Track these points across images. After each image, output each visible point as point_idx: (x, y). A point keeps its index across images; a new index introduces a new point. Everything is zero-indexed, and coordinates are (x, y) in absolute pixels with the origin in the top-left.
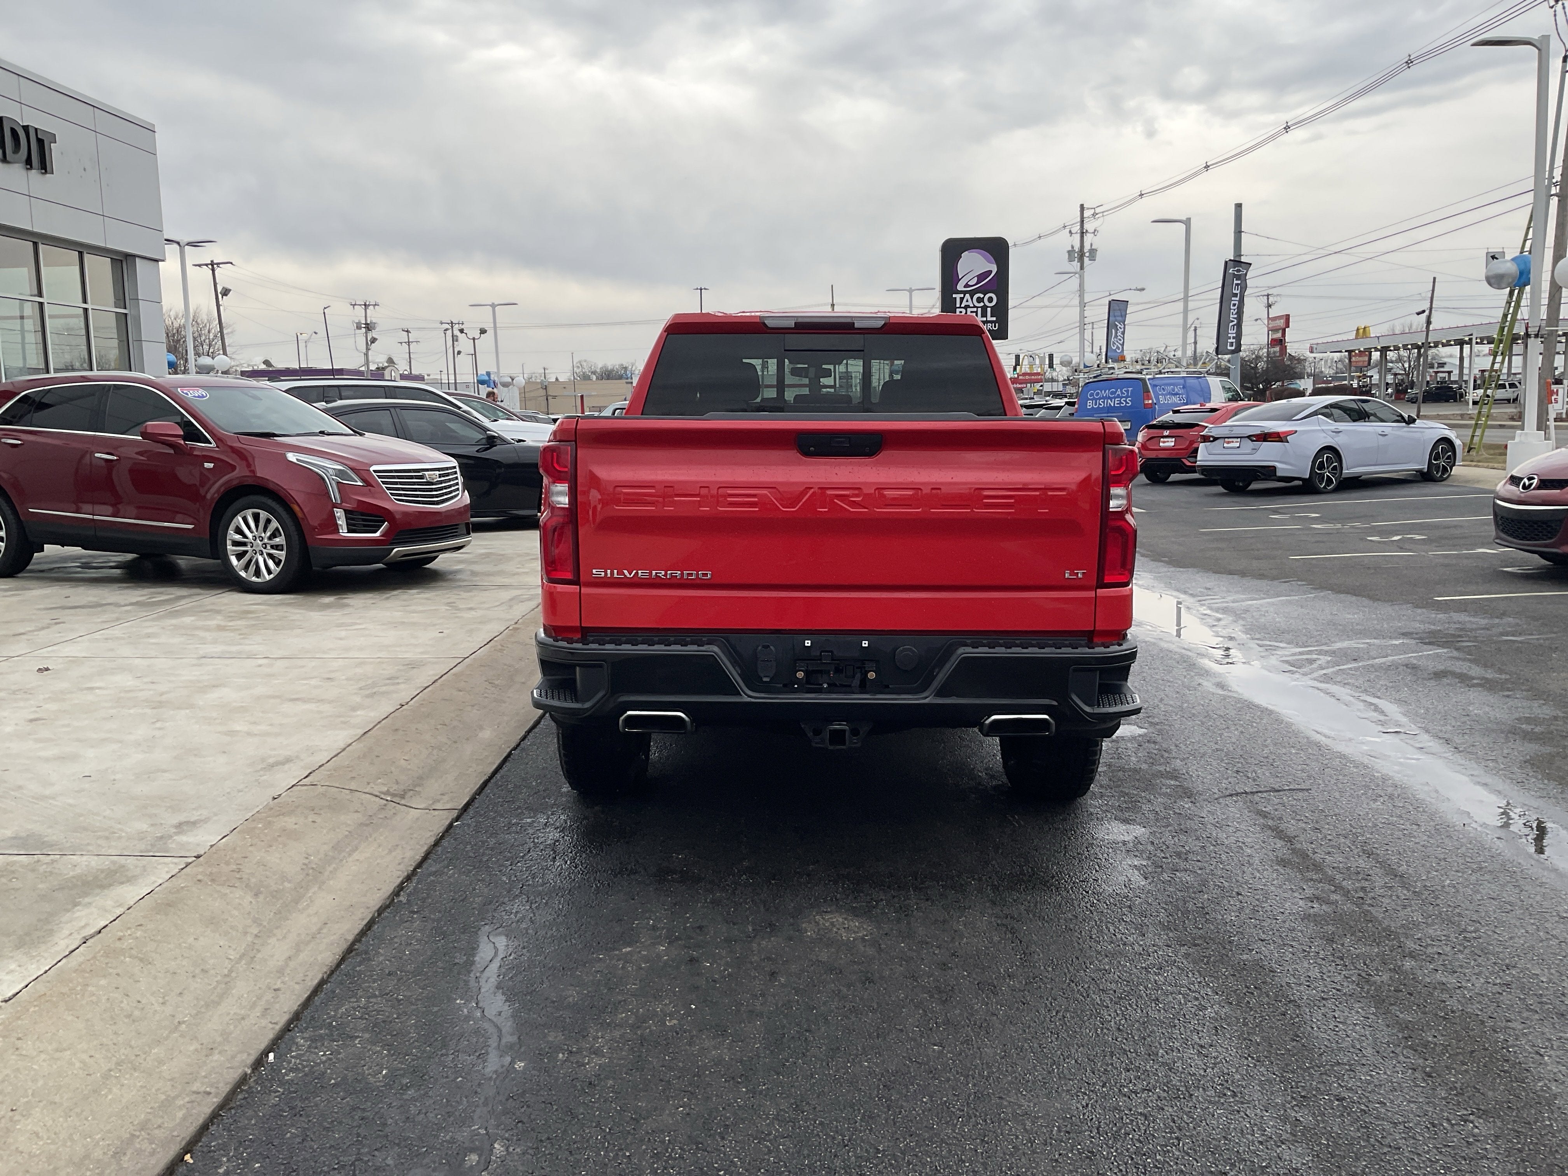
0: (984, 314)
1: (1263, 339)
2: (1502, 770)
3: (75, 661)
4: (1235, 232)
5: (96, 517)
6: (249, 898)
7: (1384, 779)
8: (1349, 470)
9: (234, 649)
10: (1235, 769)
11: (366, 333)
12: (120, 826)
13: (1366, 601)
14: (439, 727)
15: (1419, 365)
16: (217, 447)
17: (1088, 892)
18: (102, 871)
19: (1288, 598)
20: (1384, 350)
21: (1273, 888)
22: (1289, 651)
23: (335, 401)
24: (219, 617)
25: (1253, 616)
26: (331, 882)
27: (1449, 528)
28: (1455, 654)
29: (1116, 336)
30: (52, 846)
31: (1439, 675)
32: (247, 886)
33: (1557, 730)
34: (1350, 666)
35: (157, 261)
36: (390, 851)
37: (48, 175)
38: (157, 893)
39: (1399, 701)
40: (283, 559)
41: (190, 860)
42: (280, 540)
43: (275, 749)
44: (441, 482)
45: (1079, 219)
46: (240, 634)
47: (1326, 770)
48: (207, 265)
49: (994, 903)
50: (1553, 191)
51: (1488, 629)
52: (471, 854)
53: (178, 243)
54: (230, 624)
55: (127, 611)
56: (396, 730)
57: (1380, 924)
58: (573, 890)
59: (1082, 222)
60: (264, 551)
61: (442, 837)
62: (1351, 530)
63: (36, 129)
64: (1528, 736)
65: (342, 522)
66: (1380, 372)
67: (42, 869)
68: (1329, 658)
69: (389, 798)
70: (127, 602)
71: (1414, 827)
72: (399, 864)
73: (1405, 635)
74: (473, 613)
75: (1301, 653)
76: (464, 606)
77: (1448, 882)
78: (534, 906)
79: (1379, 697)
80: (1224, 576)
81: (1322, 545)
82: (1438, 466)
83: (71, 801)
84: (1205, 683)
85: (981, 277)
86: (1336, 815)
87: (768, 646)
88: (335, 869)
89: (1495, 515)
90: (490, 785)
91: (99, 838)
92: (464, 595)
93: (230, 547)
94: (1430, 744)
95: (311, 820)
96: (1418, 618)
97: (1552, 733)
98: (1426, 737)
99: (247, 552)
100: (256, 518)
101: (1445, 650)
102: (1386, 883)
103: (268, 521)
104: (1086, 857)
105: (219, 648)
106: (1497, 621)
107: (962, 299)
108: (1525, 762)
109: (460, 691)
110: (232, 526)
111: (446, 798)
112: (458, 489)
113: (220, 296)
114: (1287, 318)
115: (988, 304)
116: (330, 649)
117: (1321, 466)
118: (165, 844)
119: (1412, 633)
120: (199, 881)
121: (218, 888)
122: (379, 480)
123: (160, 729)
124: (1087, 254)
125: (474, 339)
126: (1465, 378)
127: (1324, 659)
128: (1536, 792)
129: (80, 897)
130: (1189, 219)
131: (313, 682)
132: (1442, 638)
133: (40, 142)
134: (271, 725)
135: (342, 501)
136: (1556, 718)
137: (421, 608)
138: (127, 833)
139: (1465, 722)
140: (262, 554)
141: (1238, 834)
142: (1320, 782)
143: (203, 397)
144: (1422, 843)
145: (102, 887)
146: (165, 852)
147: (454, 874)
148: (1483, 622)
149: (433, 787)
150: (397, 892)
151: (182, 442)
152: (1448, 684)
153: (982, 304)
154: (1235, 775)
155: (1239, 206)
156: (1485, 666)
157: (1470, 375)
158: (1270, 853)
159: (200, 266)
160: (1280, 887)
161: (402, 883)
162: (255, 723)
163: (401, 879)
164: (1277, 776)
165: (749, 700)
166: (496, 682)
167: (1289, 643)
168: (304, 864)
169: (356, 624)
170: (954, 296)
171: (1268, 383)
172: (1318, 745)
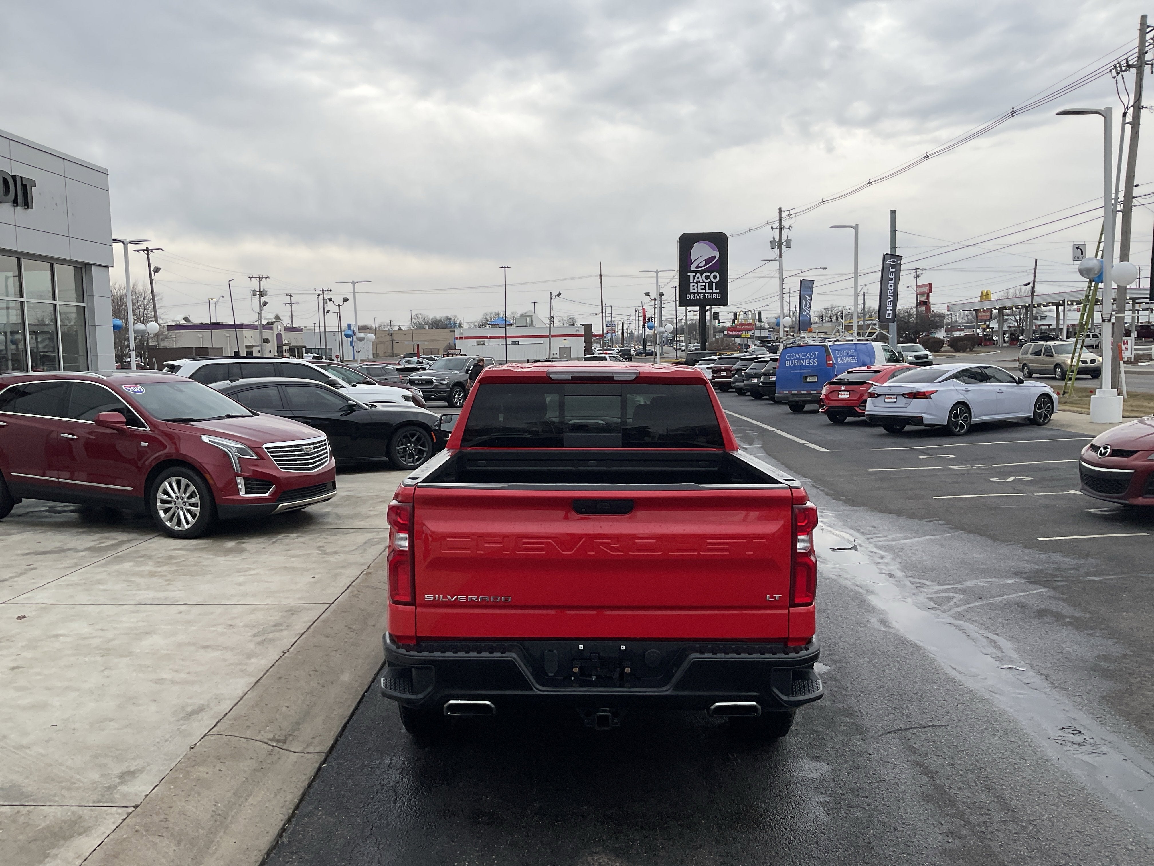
0: (710, 287)
1: (914, 302)
2: (1086, 705)
3: (45, 608)
4: (891, 231)
5: (60, 480)
6: (173, 847)
7: (1001, 713)
8: (976, 419)
9: (161, 595)
10: (894, 706)
11: (260, 298)
12: (78, 777)
13: (989, 542)
14: (312, 673)
15: (1027, 318)
16: (151, 430)
17: (786, 829)
18: (65, 822)
19: (932, 537)
20: (1001, 309)
21: (920, 824)
22: (933, 589)
23: (238, 380)
24: (150, 563)
25: (907, 555)
26: (233, 826)
27: (1049, 470)
28: (1052, 593)
29: (806, 306)
30: (27, 797)
31: (1041, 613)
32: (172, 835)
33: (1125, 668)
34: (977, 604)
35: (107, 267)
36: (276, 795)
37: (29, 210)
38: (106, 844)
39: (1013, 639)
40: (198, 514)
41: (131, 810)
42: (196, 500)
43: (191, 698)
44: (315, 453)
45: (778, 218)
46: (166, 581)
47: (959, 706)
48: (143, 250)
49: (718, 842)
50: (1119, 208)
51: (1076, 569)
52: (335, 796)
53: (123, 242)
54: (159, 569)
55: (82, 556)
56: (280, 678)
57: (997, 859)
58: (409, 832)
59: (780, 220)
60: (184, 507)
61: (313, 780)
62: (978, 471)
63: (22, 178)
64: (1106, 674)
65: (241, 486)
66: (999, 322)
67: (22, 819)
68: (962, 597)
69: (275, 744)
70: (82, 547)
71: (1022, 761)
72: (282, 807)
73: (1017, 574)
74: (337, 556)
75: (942, 591)
76: (331, 550)
77: (1046, 816)
78: (381, 847)
79: (997, 634)
80: (885, 514)
81: (956, 485)
82: (1040, 414)
83: (42, 751)
84: (872, 620)
85: (708, 261)
86: (965, 750)
87: (552, 651)
88: (236, 814)
89: (1081, 473)
90: (348, 726)
91: (63, 788)
92: (332, 538)
93: (159, 504)
94: (1034, 680)
95: (218, 769)
96: (1026, 558)
97: (1121, 670)
98: (1031, 673)
99: (171, 508)
100: (179, 483)
101: (1046, 589)
102: (1001, 818)
103: (188, 486)
104: (785, 795)
105: (151, 594)
106: (1083, 561)
107: (694, 277)
108: (1103, 698)
109: (327, 637)
110: (161, 489)
111: (316, 741)
112: (327, 457)
113: (153, 273)
114: (931, 285)
115: (713, 280)
116: (232, 595)
117: (956, 416)
118: (112, 794)
119: (1021, 573)
120: (137, 831)
121: (151, 838)
122: (269, 454)
123: (108, 677)
124: (784, 244)
125: (339, 305)
126: (1061, 327)
127: (958, 597)
128: (1111, 727)
129: (49, 849)
130: (857, 225)
131: (220, 629)
132: (1043, 577)
133: (25, 187)
134: (189, 673)
135: (242, 472)
136: (1125, 656)
137: (299, 552)
138: (83, 783)
139: (1059, 659)
140: (182, 510)
141: (896, 770)
142: (955, 718)
143: (141, 392)
144: (1028, 777)
145: (66, 838)
146: (112, 802)
147: (322, 815)
148: (1073, 562)
149: (307, 731)
150: (280, 835)
151: (125, 427)
152: (1048, 623)
153: (709, 280)
154: (894, 712)
155: (893, 212)
156: (1074, 606)
157: (1064, 324)
158: (918, 789)
159: (138, 251)
160: (925, 822)
161: (285, 825)
162: (177, 671)
163: (284, 822)
164: (924, 713)
165: (539, 693)
166: (354, 627)
167: (932, 581)
168: (213, 811)
169: (250, 569)
170: (689, 274)
171: (917, 333)
172: (953, 681)
